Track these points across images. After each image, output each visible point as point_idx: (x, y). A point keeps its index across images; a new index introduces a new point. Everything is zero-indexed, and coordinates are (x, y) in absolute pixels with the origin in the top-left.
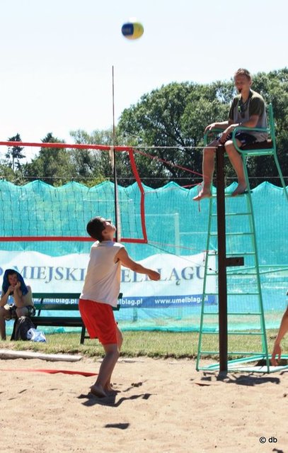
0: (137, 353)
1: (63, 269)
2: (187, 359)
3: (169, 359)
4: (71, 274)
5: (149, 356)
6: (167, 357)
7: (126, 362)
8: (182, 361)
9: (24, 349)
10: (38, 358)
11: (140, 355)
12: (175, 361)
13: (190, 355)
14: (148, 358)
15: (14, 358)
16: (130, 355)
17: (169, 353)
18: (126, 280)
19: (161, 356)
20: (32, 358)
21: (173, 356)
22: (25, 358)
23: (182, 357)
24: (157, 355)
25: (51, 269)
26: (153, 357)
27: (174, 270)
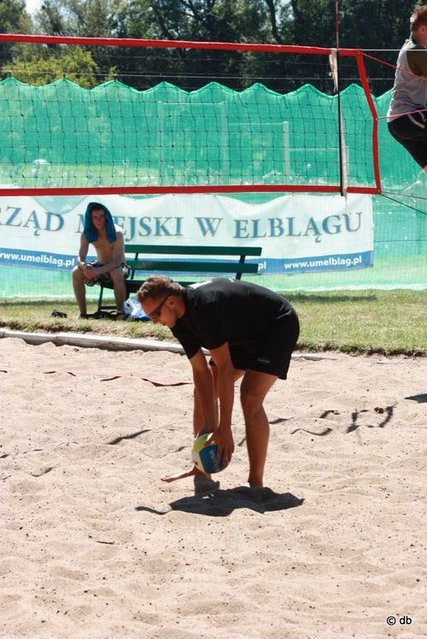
0: (323, 345)
1: (149, 218)
2: (402, 356)
3: (375, 355)
4: (163, 227)
5: (343, 351)
6: (371, 353)
7: (307, 358)
8: (395, 360)
9: (142, 336)
10: (167, 349)
11: (327, 348)
12: (385, 360)
13: (407, 351)
14: (342, 354)
15: (129, 348)
16: (312, 349)
17: (374, 347)
18: (242, 235)
19: (362, 352)
20: (157, 349)
21: (380, 352)
22: (146, 349)
23: (395, 353)
24: (354, 350)
25: (133, 220)
26: (348, 352)
27: (312, 220)
